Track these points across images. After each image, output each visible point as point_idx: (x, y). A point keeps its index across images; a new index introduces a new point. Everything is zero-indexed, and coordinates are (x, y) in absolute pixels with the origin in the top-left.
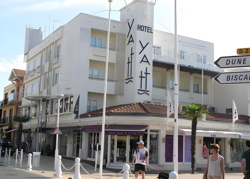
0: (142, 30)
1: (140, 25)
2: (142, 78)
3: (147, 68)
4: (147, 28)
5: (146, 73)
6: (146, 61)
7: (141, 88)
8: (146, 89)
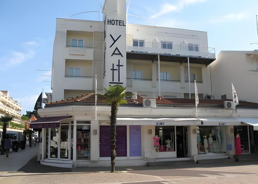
0: (113, 24)
1: (110, 20)
2: (114, 71)
3: (119, 60)
4: (118, 22)
5: (119, 66)
6: (119, 53)
7: (113, 81)
8: (119, 81)
